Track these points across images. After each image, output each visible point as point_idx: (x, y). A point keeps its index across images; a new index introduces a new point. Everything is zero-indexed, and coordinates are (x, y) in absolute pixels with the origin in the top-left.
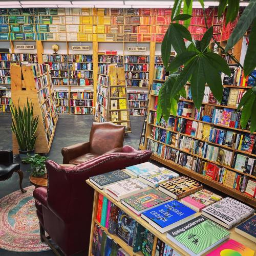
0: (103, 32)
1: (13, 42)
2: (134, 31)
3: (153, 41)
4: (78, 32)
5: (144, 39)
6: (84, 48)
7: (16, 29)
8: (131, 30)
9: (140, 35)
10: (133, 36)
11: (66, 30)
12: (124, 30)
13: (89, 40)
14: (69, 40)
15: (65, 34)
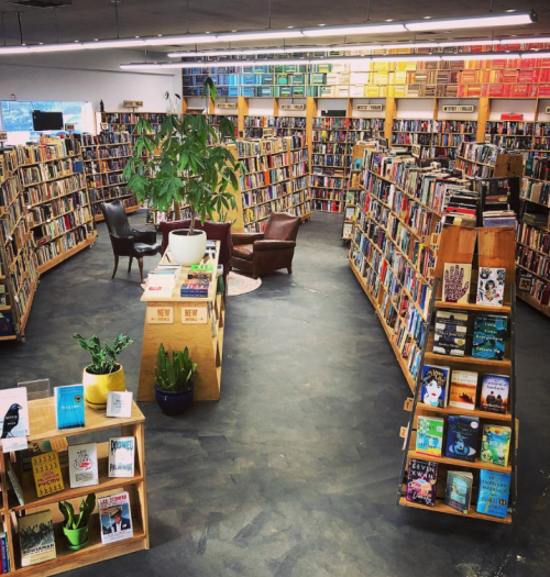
0: (404, 82)
1: (277, 99)
2: (453, 80)
3: (485, 95)
4: (366, 82)
5: (469, 93)
6: (375, 107)
7: (283, 81)
8: (449, 78)
9: (462, 87)
10: (451, 87)
11: (348, 81)
12: (436, 78)
13: (382, 96)
14: (352, 96)
15: (346, 87)
